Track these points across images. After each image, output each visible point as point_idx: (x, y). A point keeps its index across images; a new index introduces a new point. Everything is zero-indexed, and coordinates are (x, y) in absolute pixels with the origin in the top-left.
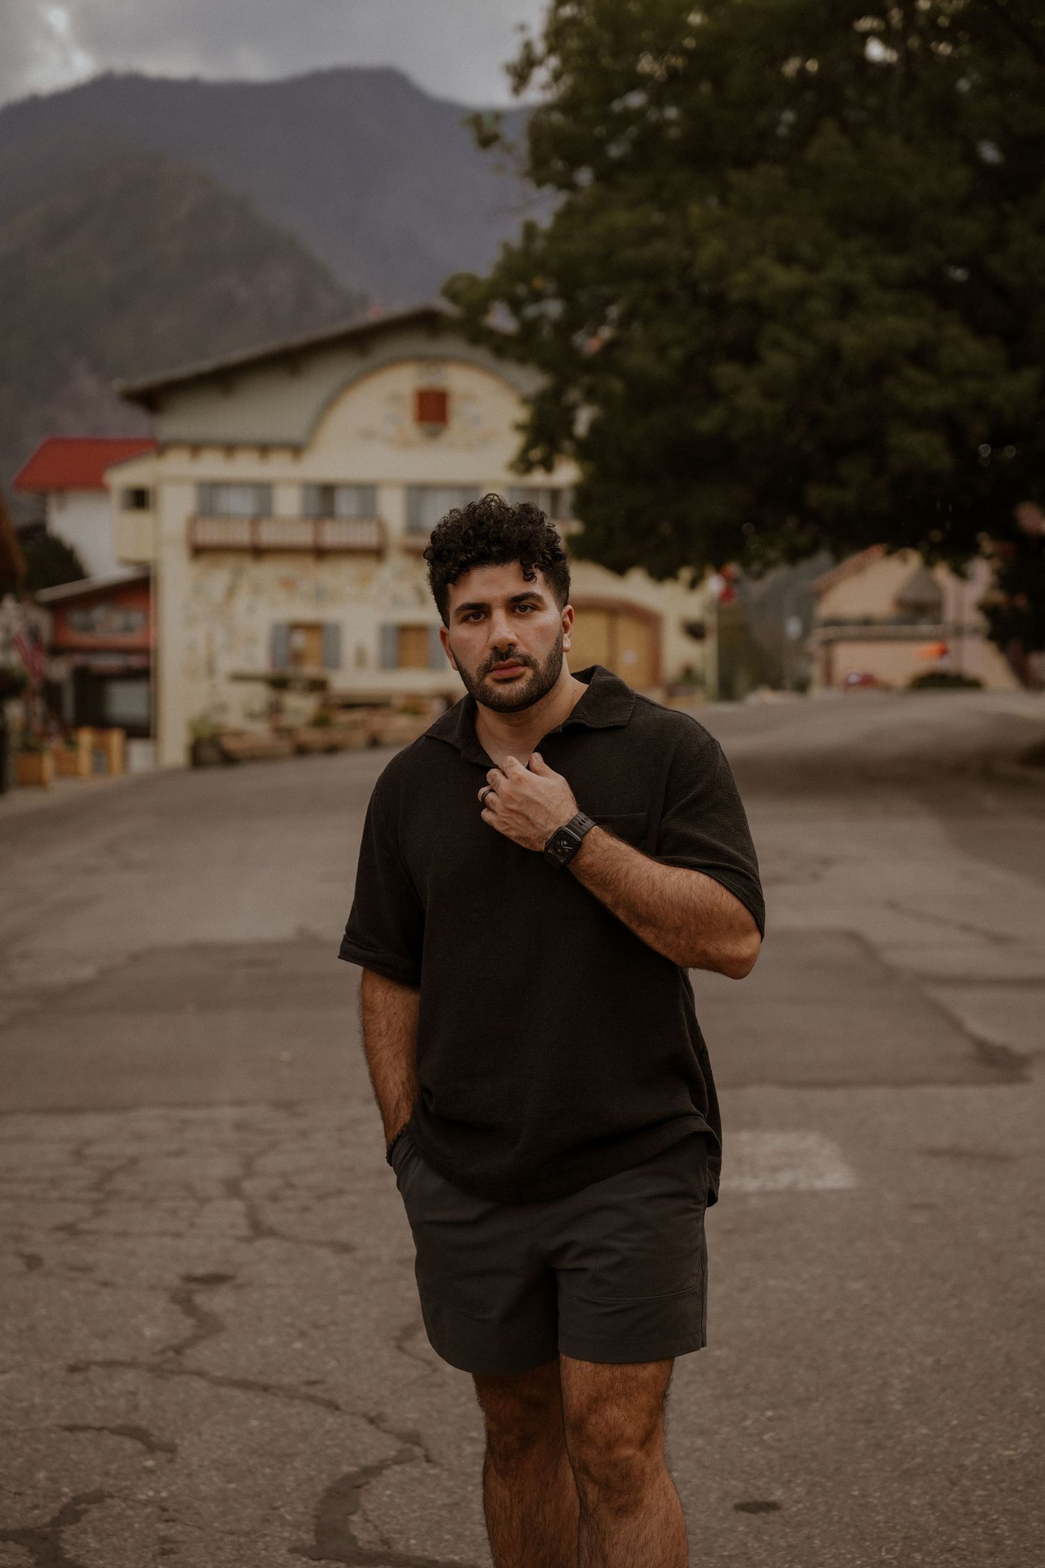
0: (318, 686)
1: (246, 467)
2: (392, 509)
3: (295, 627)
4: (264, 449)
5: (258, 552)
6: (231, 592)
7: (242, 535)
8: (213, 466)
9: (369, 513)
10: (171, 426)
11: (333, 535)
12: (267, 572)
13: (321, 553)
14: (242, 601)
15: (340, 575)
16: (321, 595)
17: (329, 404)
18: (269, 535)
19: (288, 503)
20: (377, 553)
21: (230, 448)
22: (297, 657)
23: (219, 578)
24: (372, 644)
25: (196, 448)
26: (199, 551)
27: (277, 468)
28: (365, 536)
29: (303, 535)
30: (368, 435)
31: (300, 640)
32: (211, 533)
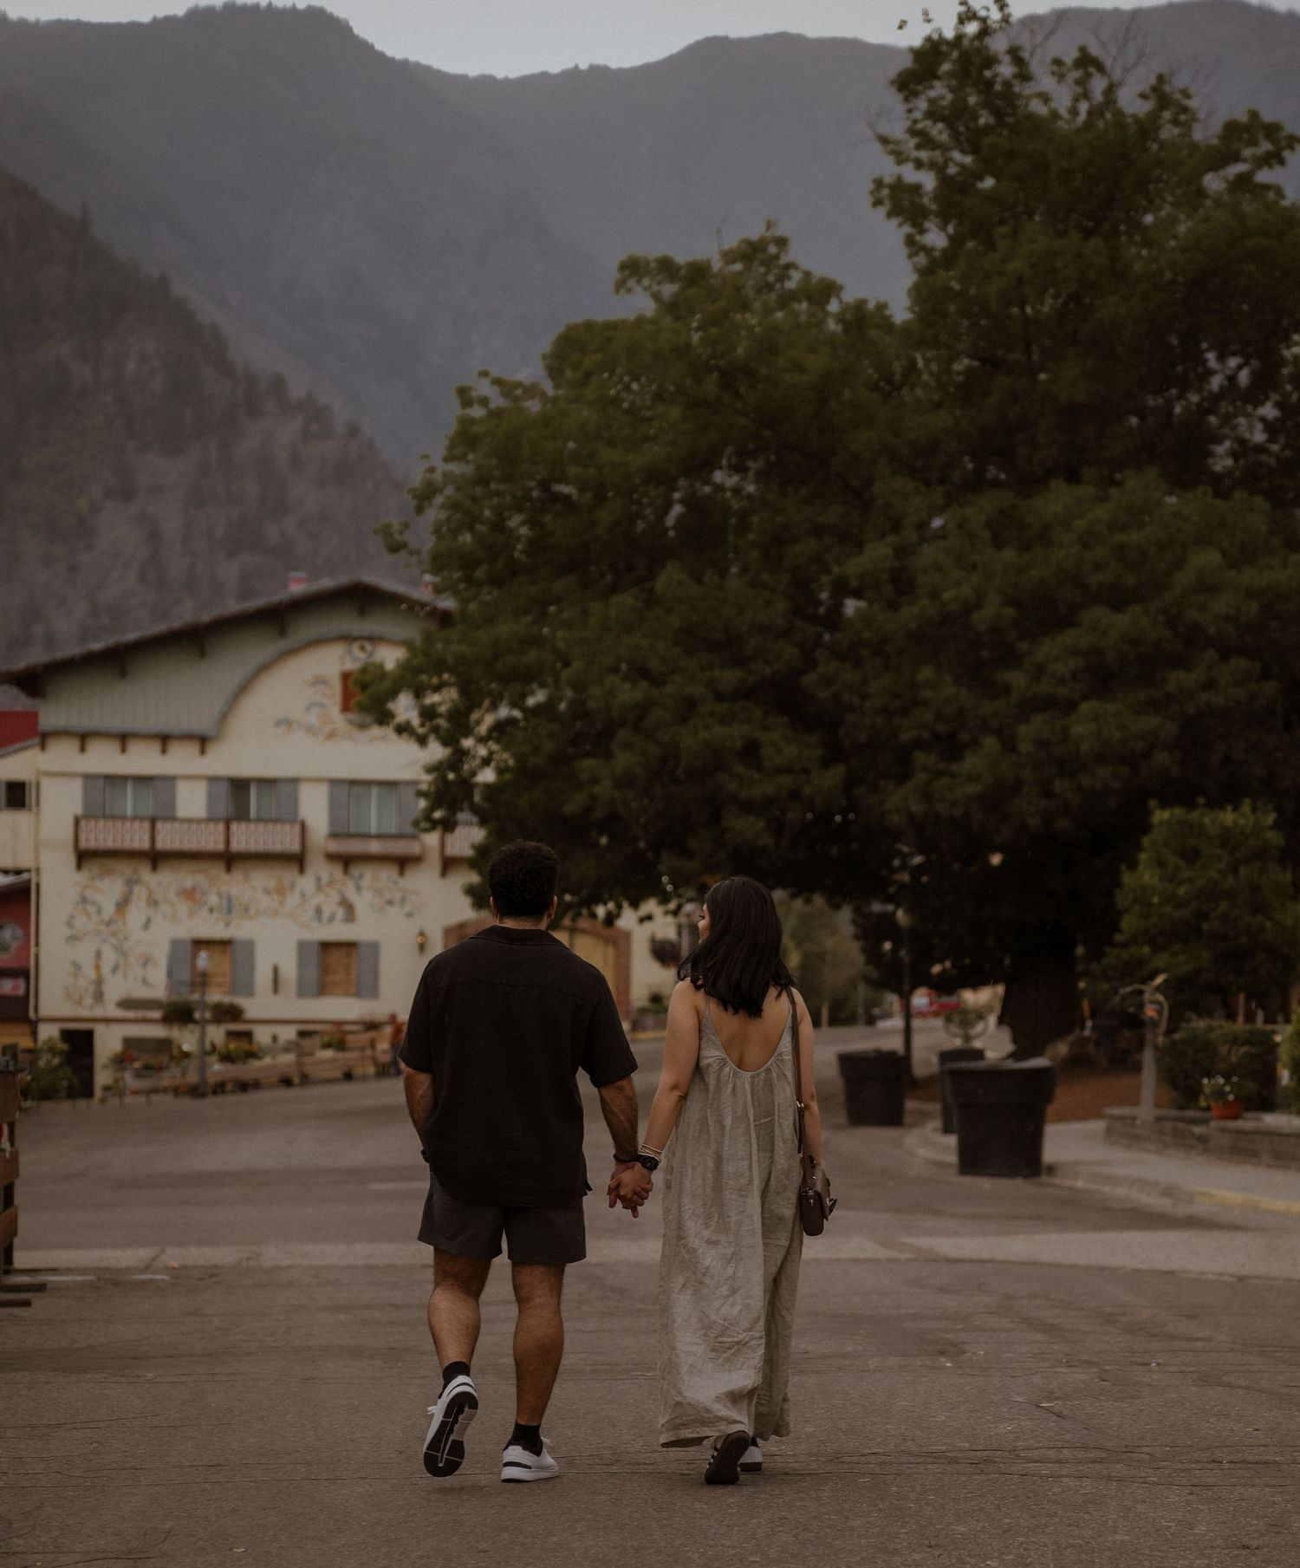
0: (229, 1014)
1: (143, 760)
2: (315, 809)
3: (199, 944)
4: (165, 740)
5: (156, 858)
6: (123, 905)
7: (138, 838)
8: (104, 759)
9: (289, 816)
10: (51, 715)
11: (246, 838)
12: (167, 881)
13: (230, 859)
14: (137, 913)
15: (252, 886)
16: (229, 908)
17: (243, 689)
18: (168, 838)
19: (192, 801)
20: (298, 860)
21: (123, 739)
22: (202, 981)
23: (109, 889)
24: (290, 971)
25: (84, 738)
26: (84, 857)
27: (180, 760)
28: (284, 839)
29: (211, 839)
30: (286, 723)
31: (203, 960)
32: (100, 836)
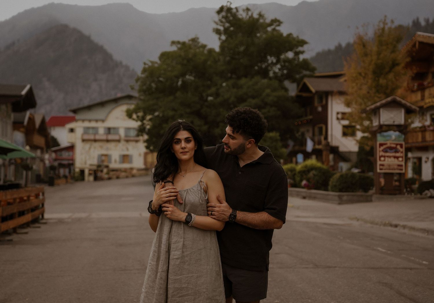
0: (107, 167)
1: (93, 124)
2: (122, 132)
3: (103, 155)
4: (97, 121)
5: (95, 141)
6: (90, 148)
7: (92, 137)
8: (87, 124)
9: (117, 133)
10: (77, 117)
11: (110, 137)
12: (97, 144)
13: (108, 141)
14: (92, 150)
15: (111, 145)
16: (107, 149)
17: (110, 112)
18: (97, 137)
19: (101, 131)
20: (119, 141)
21: (90, 121)
22: (103, 161)
23: (87, 146)
24: (118, 159)
25: (83, 121)
26: (84, 141)
27: (99, 125)
28: (116, 137)
29: (104, 137)
30: (117, 118)
31: (103, 158)
32: (86, 137)
